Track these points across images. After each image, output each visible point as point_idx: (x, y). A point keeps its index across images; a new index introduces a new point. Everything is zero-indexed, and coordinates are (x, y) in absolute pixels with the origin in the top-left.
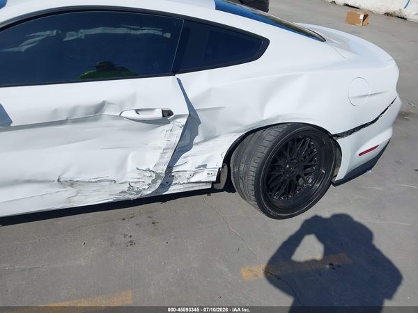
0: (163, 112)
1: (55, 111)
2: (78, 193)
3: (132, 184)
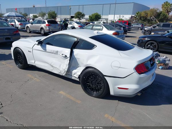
0: (65, 55)
2: (53, 69)
3: (61, 71)
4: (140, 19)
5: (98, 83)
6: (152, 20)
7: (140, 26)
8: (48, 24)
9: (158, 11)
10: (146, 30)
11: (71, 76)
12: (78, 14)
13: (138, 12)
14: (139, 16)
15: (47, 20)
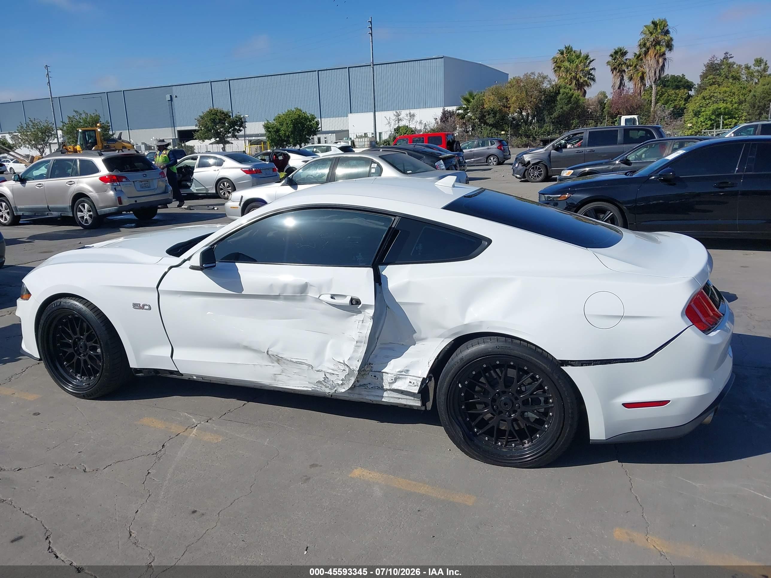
0: (352, 300)
1: (271, 286)
2: (283, 372)
3: (328, 375)
4: (482, 119)
5: (525, 402)
6: (526, 122)
7: (493, 148)
8: (110, 176)
9: (545, 85)
10: (529, 162)
11: (378, 392)
12: (213, 121)
13: (471, 95)
14: (474, 111)
15: (101, 155)
